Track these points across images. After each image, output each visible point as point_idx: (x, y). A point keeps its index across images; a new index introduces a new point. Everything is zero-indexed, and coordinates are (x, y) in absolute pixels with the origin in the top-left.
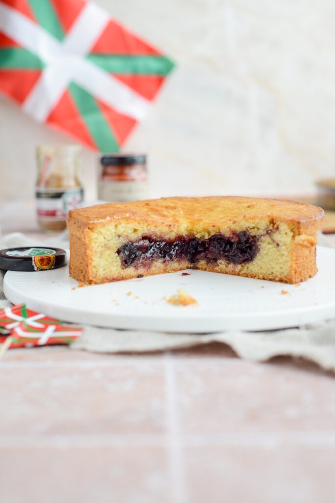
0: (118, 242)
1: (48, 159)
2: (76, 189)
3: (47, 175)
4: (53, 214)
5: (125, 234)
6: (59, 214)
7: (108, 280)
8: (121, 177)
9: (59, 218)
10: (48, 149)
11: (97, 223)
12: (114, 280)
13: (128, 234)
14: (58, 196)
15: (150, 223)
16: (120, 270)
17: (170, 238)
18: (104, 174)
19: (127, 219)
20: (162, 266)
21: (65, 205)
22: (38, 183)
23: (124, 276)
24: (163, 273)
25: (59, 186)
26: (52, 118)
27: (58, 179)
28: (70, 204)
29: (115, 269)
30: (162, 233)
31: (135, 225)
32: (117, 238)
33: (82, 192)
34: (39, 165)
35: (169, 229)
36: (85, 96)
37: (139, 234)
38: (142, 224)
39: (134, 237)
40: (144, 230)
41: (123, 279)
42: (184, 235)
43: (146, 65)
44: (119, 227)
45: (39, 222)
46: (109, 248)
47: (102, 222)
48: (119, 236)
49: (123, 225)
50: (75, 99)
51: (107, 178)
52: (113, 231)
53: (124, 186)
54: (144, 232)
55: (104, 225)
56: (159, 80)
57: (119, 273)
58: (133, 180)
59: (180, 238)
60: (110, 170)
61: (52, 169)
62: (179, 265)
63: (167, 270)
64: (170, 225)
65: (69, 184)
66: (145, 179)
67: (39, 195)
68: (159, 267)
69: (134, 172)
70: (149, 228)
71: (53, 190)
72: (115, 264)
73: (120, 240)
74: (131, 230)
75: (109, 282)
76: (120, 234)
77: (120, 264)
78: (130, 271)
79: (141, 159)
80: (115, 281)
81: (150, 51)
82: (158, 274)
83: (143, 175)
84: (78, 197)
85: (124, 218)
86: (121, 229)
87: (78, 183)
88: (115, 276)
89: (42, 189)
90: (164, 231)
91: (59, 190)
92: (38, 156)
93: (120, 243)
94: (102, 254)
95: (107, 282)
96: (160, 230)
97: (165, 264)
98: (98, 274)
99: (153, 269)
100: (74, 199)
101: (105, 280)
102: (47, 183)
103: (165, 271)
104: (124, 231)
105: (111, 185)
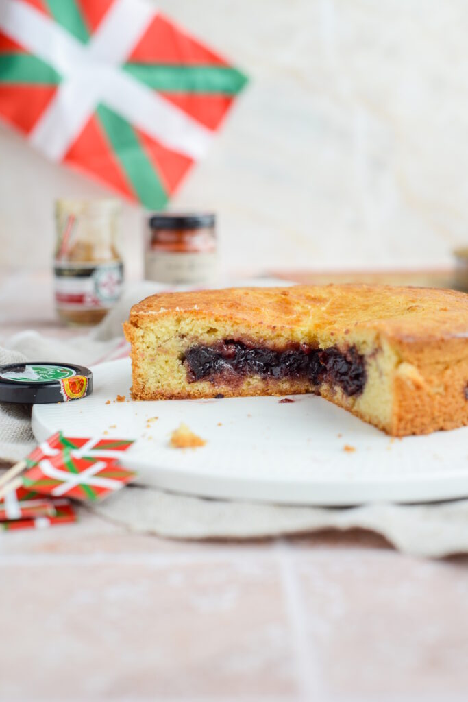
0: (181, 344)
1: (72, 220)
2: (112, 264)
3: (71, 243)
4: (79, 299)
5: (192, 333)
6: (88, 299)
7: (163, 395)
8: (179, 247)
9: (88, 306)
10: (72, 205)
11: (144, 316)
12: (172, 397)
13: (199, 335)
14: (87, 273)
15: (238, 321)
16: (185, 383)
17: (275, 345)
18: (155, 242)
19: (197, 313)
20: (261, 385)
21: (97, 286)
22: (58, 254)
23: (191, 393)
24: (260, 395)
25: (89, 259)
26: (73, 155)
27: (88, 249)
28: (105, 285)
29: (176, 381)
30: (261, 337)
31: (210, 322)
32: (178, 338)
33: (121, 268)
34: (59, 228)
35: (273, 332)
36: (120, 123)
37: (219, 336)
38: (224, 323)
39: (208, 339)
40: (226, 330)
41: (189, 396)
42: (301, 342)
43: (207, 79)
44: (183, 324)
45: (60, 312)
46: (166, 352)
47: (152, 315)
48: (183, 336)
49: (188, 321)
50: (105, 128)
51: (159, 248)
52: (172, 328)
53: (183, 259)
54: (227, 334)
55: (156, 320)
56: (226, 102)
57: (184, 387)
58: (196, 251)
59: (295, 346)
60: (164, 236)
61: (79, 234)
62: (292, 386)
63: (269, 391)
64: (274, 327)
65: (102, 256)
66: (213, 250)
67: (59, 273)
68: (255, 385)
69: (198, 240)
70: (236, 327)
71: (79, 264)
72: (177, 375)
73: (184, 342)
74: (203, 329)
75: (165, 399)
76: (183, 332)
77: (186, 375)
78: (203, 386)
79: (207, 221)
80: (176, 399)
81: (213, 59)
82: (252, 396)
83: (211, 243)
84: (116, 276)
85: (191, 312)
86: (185, 327)
87: (116, 255)
88: (176, 392)
89: (64, 263)
90: (264, 335)
91: (88, 265)
92: (57, 215)
93: (183, 346)
94: (153, 359)
95: (161, 399)
96: (257, 333)
97: (266, 382)
98: (147, 386)
99: (244, 387)
100: (110, 278)
101: (158, 396)
102: (71, 255)
103: (265, 393)
104: (191, 330)
105: (165, 259)
